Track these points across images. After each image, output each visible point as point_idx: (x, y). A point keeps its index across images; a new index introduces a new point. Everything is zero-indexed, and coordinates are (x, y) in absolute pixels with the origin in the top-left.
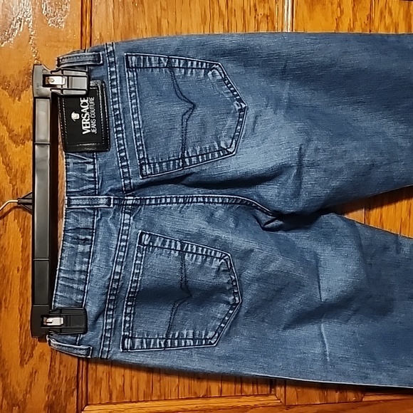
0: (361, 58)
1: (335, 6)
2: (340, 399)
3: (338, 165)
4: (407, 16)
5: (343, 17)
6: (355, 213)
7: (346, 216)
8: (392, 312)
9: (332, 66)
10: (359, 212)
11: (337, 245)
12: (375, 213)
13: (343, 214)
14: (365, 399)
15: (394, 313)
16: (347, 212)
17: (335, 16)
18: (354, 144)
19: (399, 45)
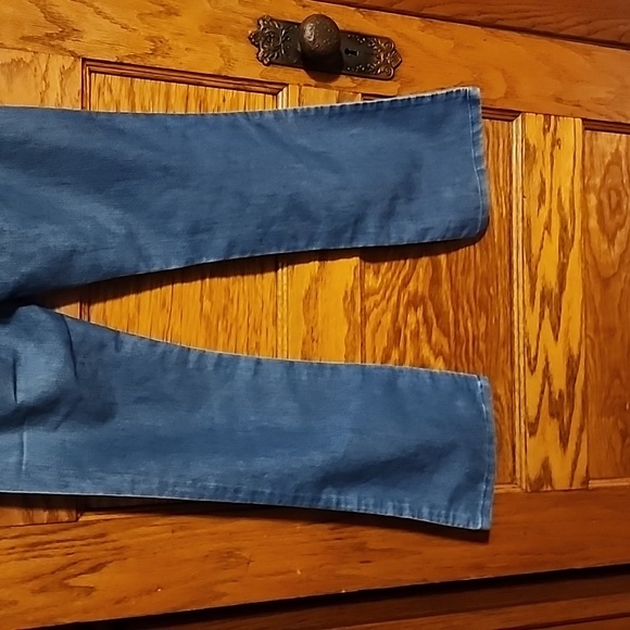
0: (60, 136)
1: (39, 78)
2: (49, 519)
3: (29, 248)
4: (129, 94)
5: (49, 91)
6: (68, 307)
7: (57, 311)
8: (114, 417)
9: (25, 142)
10: (73, 306)
11: (40, 341)
12: (96, 308)
13: (54, 307)
14: (83, 519)
15: (116, 420)
16: (59, 306)
17: (40, 90)
18: (52, 227)
19: (109, 123)
